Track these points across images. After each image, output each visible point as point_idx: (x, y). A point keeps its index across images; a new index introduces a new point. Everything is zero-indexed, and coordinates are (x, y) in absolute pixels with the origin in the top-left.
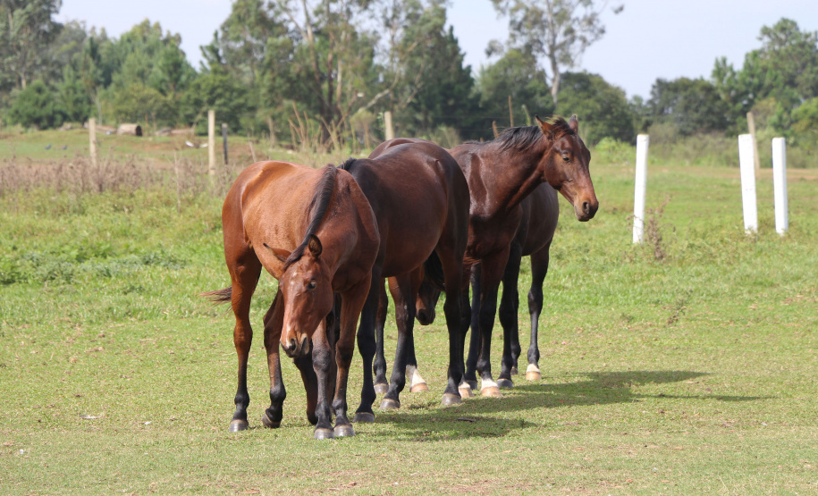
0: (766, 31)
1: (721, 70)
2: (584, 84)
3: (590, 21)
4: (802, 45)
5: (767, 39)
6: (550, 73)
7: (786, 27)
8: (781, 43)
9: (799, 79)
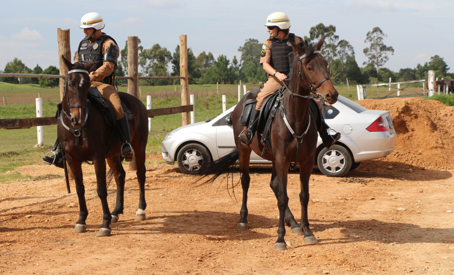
0: (432, 58)
1: (419, 66)
2: (385, 70)
3: (386, 57)
4: (439, 60)
5: (432, 59)
6: (377, 68)
7: (436, 57)
8: (435, 60)
9: (439, 68)
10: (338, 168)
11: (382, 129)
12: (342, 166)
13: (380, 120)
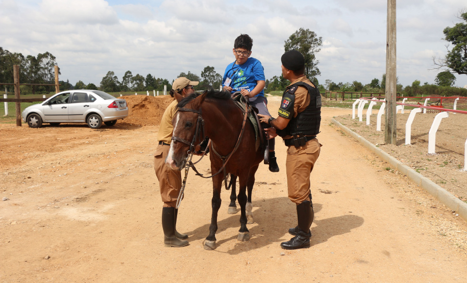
10: (95, 125)
11: (115, 107)
12: (97, 124)
13: (114, 103)
